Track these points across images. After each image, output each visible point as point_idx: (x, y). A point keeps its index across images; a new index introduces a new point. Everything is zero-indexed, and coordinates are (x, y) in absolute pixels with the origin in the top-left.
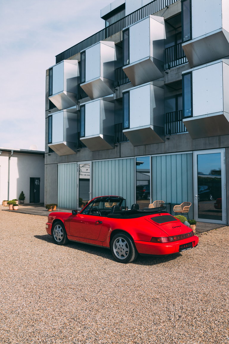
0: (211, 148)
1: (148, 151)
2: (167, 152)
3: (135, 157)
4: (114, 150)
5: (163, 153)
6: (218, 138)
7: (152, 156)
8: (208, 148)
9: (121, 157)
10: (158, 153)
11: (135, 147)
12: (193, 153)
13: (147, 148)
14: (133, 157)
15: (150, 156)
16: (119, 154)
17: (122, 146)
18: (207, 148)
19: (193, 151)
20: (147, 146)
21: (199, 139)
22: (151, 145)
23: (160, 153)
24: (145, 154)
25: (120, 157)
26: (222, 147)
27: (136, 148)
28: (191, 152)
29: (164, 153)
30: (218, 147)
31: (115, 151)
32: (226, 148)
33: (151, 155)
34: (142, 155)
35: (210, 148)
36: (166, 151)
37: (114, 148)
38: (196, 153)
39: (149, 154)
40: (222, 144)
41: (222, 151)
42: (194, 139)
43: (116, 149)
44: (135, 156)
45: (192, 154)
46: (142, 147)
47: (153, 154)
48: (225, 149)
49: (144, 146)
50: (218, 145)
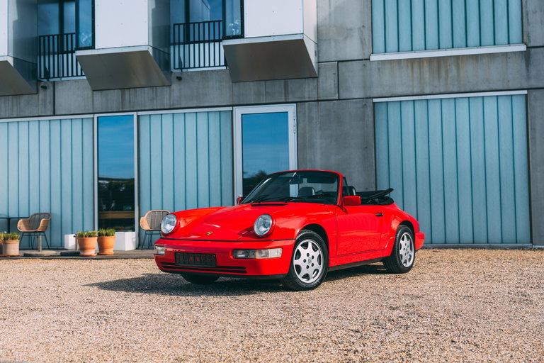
0: (270, 102)
1: (130, 102)
2: (176, 107)
3: (96, 116)
4: (36, 96)
5: (166, 107)
6: (283, 82)
7: (140, 113)
8: (264, 102)
9: (56, 114)
10: (155, 108)
11: (95, 92)
12: (232, 111)
13: (127, 96)
14: (91, 116)
15: (135, 114)
16: (50, 107)
17: (59, 88)
18: (262, 102)
19: (233, 106)
20: (127, 92)
21: (245, 83)
22: (138, 89)
23: (159, 108)
24: (121, 110)
25: (54, 115)
26: (290, 100)
27: (98, 95)
28: (230, 108)
29: (168, 107)
30: (283, 101)
31: (40, 99)
32: (299, 104)
33: (137, 111)
34: (115, 110)
35: (267, 102)
36: (173, 105)
37: (37, 93)
38: (239, 112)
39: (132, 109)
40: (290, 96)
41: (291, 109)
42: (235, 82)
43: (41, 95)
44: (94, 113)
45: (230, 113)
46: (115, 95)
47: (143, 109)
48: (295, 104)
49: (120, 91)
50: (283, 97)
